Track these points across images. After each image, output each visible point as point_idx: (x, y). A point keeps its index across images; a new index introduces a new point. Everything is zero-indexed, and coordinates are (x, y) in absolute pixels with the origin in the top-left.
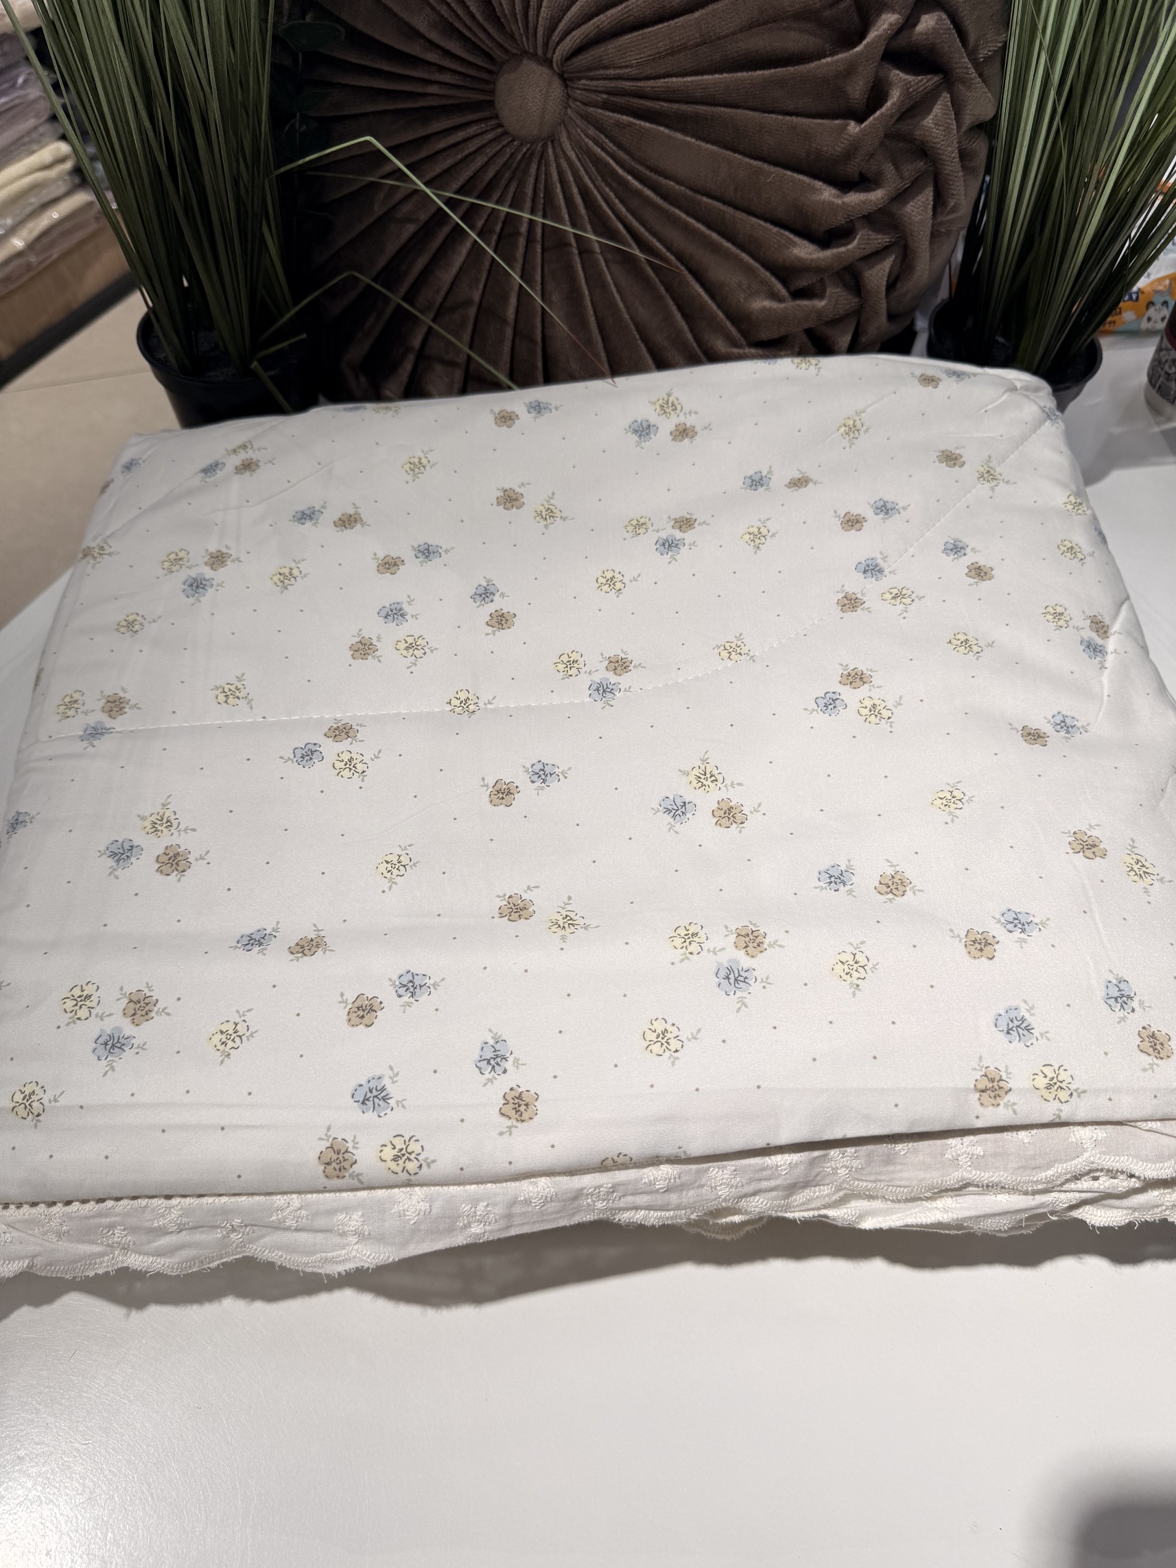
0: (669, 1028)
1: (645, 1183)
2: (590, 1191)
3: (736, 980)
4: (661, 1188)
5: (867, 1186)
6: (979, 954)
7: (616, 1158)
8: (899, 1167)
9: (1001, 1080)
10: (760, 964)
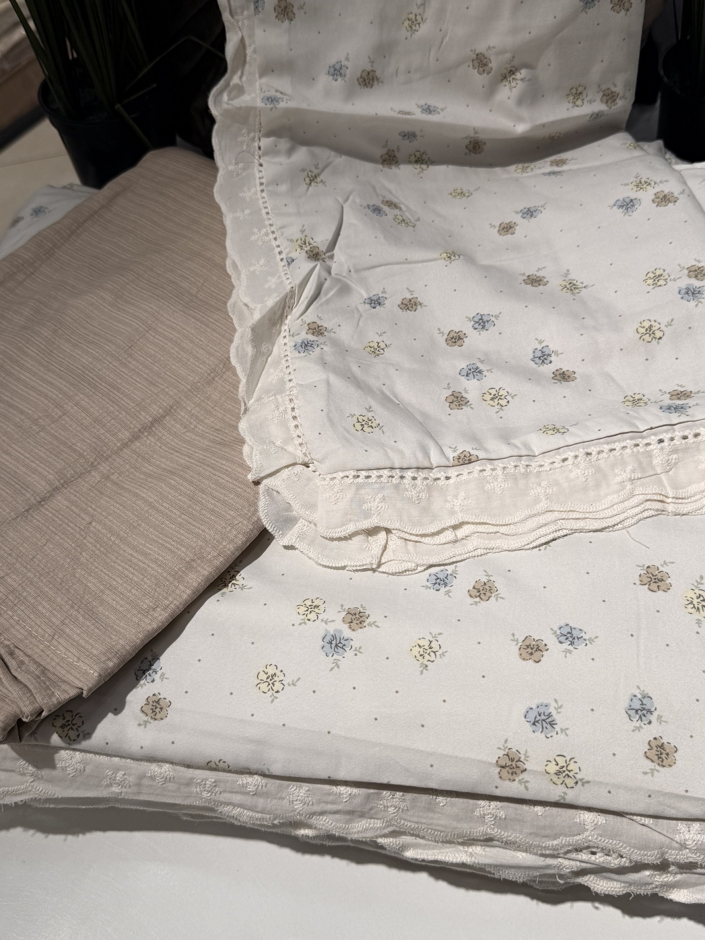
0: (278, 673)
1: (239, 784)
2: (199, 781)
3: (336, 646)
4: (250, 791)
5: (411, 826)
6: (528, 656)
7: (217, 763)
8: (437, 816)
9: (519, 760)
10: (358, 637)
